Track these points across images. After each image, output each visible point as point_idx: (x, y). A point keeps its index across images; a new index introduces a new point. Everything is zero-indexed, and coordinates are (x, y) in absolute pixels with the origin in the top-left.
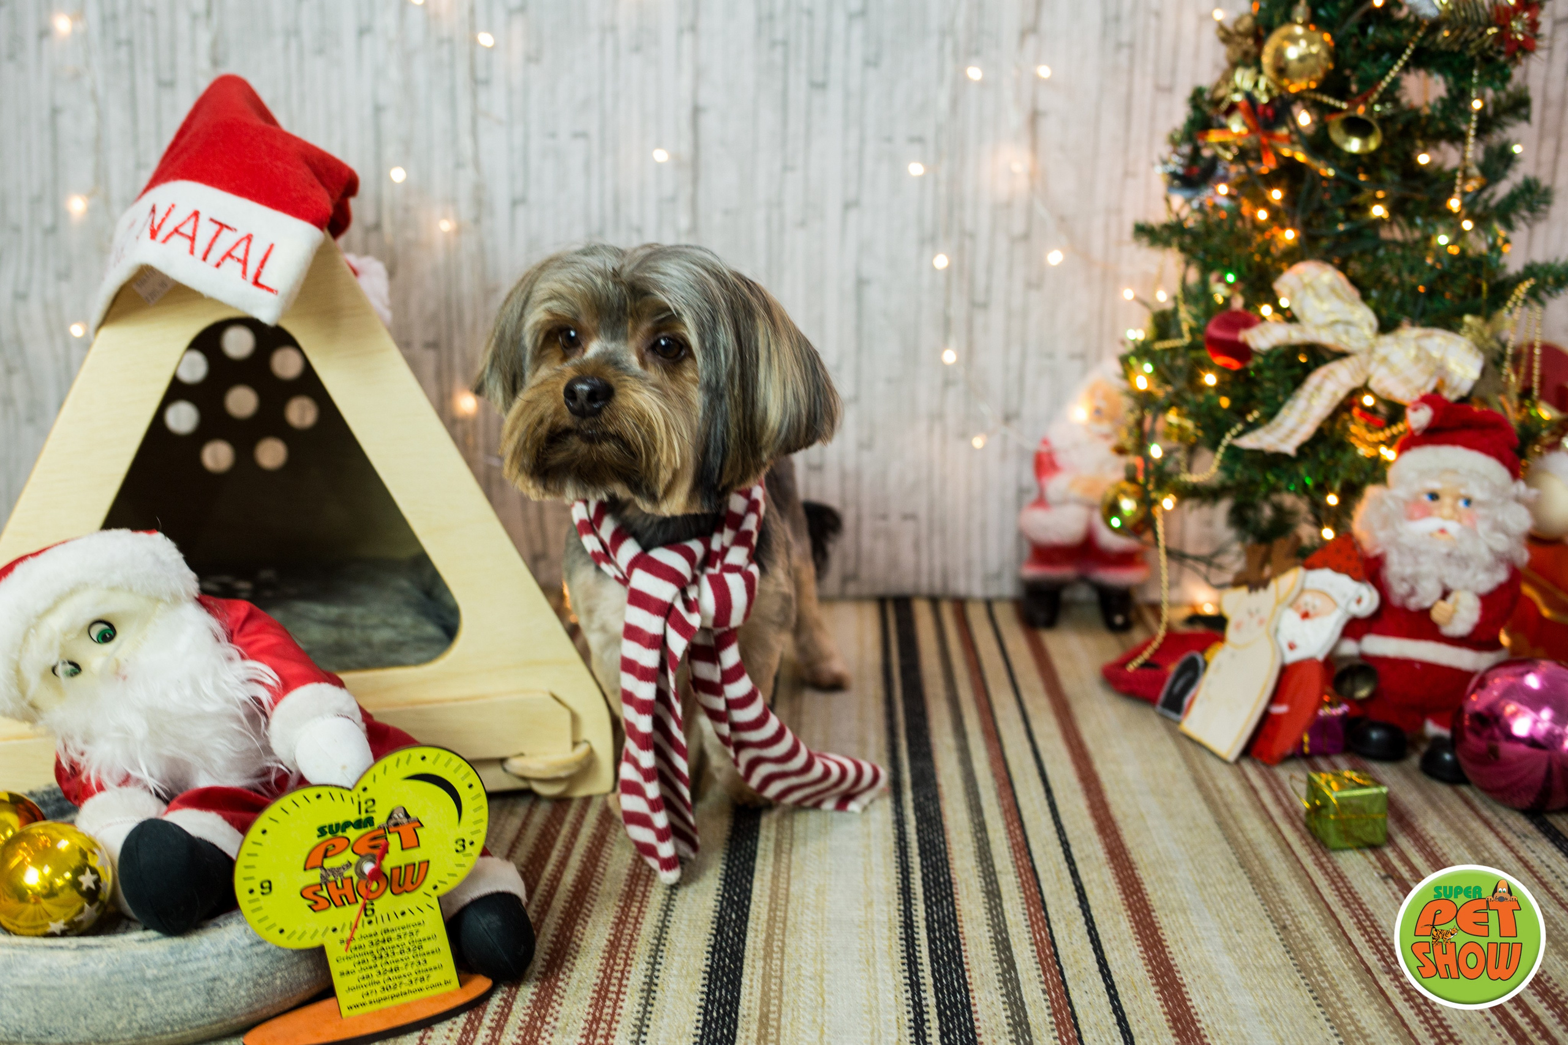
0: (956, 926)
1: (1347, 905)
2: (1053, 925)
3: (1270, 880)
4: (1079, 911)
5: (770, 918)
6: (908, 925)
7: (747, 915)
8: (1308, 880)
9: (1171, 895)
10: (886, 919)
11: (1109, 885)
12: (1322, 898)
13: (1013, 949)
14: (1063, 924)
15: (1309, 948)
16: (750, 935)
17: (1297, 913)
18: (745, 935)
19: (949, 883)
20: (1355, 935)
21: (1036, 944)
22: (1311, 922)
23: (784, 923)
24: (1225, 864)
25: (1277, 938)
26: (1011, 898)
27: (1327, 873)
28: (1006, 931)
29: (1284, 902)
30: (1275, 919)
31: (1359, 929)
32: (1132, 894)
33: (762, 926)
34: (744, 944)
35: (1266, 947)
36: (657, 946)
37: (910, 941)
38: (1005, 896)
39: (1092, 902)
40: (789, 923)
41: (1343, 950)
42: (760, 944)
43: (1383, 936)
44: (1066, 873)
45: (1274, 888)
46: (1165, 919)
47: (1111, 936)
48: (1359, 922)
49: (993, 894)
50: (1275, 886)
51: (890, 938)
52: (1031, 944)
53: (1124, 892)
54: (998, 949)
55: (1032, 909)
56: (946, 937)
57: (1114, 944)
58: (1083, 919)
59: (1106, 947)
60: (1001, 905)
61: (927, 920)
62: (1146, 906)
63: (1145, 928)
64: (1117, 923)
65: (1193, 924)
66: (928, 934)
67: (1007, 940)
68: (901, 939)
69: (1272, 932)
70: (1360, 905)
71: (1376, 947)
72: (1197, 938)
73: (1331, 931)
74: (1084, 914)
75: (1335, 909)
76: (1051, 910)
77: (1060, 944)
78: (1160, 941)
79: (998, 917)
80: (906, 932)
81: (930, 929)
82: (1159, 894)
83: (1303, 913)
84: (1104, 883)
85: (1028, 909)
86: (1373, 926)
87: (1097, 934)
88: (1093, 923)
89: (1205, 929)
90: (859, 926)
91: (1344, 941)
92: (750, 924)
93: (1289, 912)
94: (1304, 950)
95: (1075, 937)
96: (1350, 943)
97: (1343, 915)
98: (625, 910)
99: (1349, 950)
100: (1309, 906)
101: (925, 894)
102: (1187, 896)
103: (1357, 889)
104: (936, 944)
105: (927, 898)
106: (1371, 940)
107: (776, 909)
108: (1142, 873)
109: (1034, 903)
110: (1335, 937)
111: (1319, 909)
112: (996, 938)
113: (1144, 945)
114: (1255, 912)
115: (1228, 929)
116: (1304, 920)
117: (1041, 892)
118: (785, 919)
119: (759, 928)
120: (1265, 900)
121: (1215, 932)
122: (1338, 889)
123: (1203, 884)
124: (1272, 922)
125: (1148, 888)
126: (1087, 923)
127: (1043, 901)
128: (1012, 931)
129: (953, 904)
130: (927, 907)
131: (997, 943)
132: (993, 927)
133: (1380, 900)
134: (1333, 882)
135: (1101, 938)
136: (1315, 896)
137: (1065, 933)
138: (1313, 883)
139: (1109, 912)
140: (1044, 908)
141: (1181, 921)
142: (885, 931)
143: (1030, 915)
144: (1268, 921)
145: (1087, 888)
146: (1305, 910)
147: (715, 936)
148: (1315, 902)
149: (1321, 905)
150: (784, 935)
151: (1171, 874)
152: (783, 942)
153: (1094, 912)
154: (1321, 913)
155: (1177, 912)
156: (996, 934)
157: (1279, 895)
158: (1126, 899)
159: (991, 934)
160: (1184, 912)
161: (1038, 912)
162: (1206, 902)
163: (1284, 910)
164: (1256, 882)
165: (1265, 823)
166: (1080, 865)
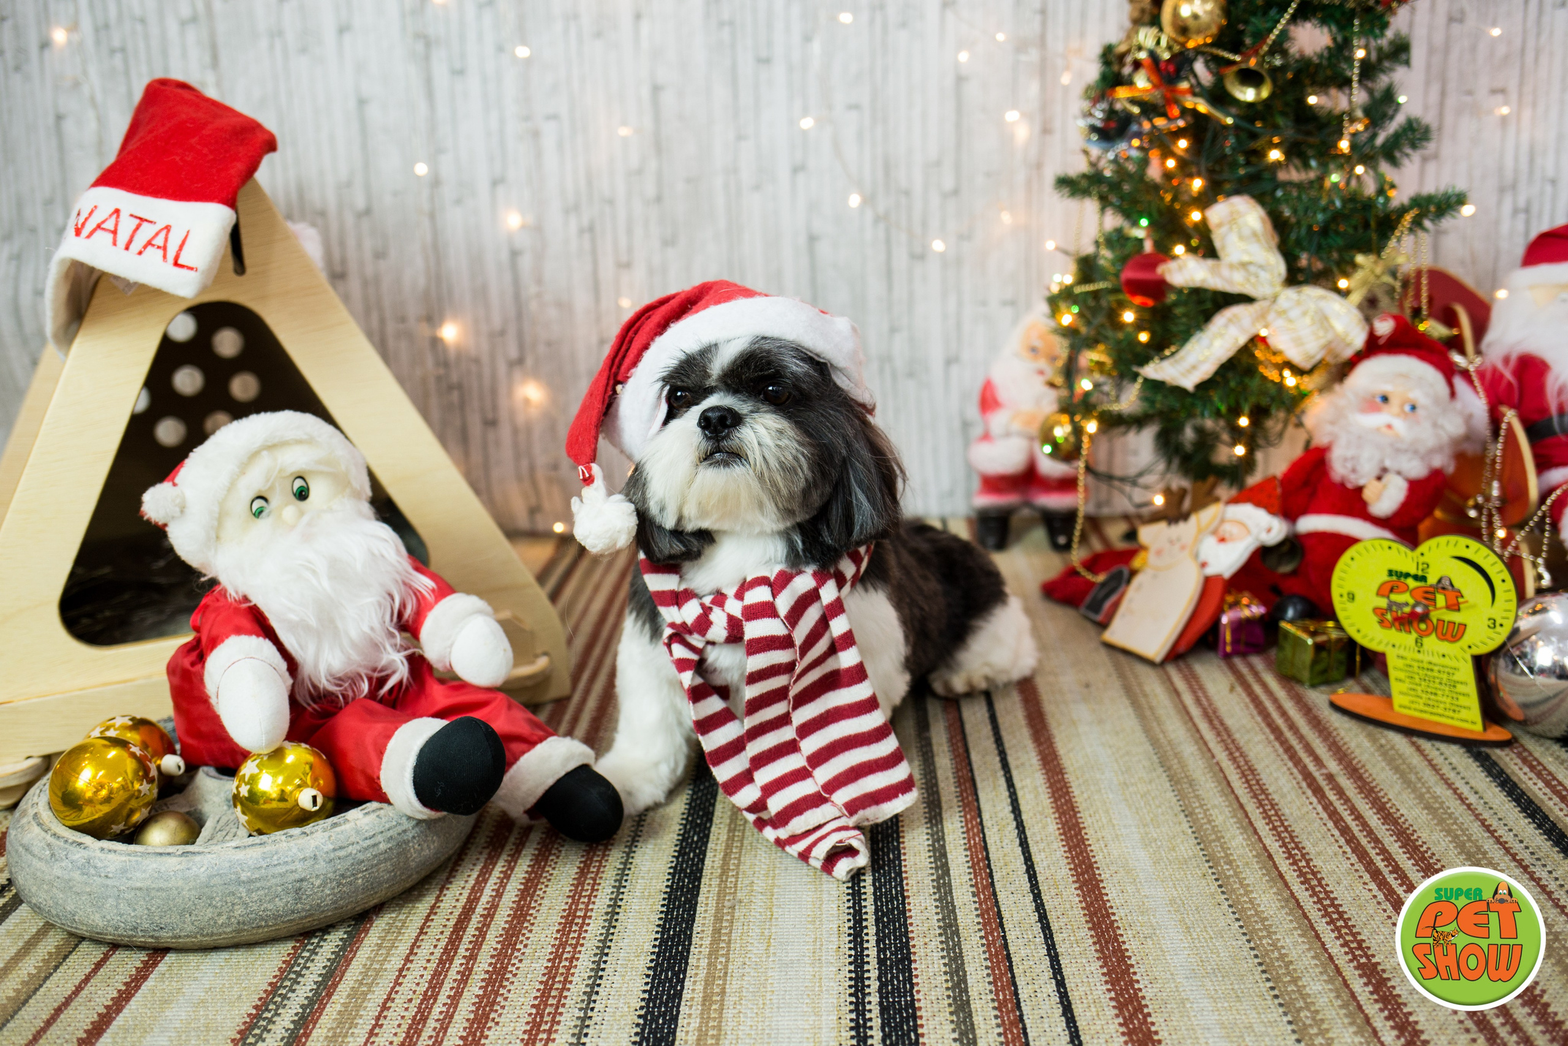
0: (898, 837)
1: (1255, 796)
2: (986, 830)
3: (1187, 777)
4: (1012, 816)
5: (728, 839)
7: (708, 836)
8: (1221, 775)
9: (1096, 797)
11: (1040, 790)
12: (1233, 792)
13: (949, 856)
14: (995, 829)
15: (1218, 839)
16: (709, 854)
17: (1209, 806)
18: (705, 855)
20: (1261, 824)
21: (970, 849)
22: (1221, 814)
23: (742, 841)
24: (1147, 763)
25: (1190, 831)
27: (1239, 767)
28: (943, 839)
29: (1197, 797)
30: (1189, 814)
31: (1264, 818)
32: (1060, 797)
33: (721, 847)
34: (703, 864)
35: (1179, 841)
36: (624, 870)
38: (945, 807)
39: (1023, 808)
40: (745, 842)
41: (1249, 839)
42: (718, 863)
43: (1286, 824)
44: (1002, 782)
45: (1191, 785)
46: (1089, 819)
47: (1038, 839)
48: (1265, 811)
49: (932, 804)
50: (1191, 783)
52: (965, 850)
53: (1053, 796)
54: (934, 856)
55: (968, 817)
56: (887, 847)
57: (1041, 846)
58: (1015, 823)
59: (1033, 849)
60: (939, 814)
62: (1073, 808)
63: (1070, 830)
64: (1045, 826)
65: (1115, 822)
67: (944, 846)
69: (1186, 826)
70: (1267, 795)
71: (1279, 834)
72: (1117, 836)
73: (1239, 822)
74: (1016, 819)
75: (1244, 800)
76: (986, 816)
77: (992, 849)
78: (1083, 840)
79: (936, 825)
82: (1085, 795)
83: (1214, 806)
84: (1036, 788)
85: (965, 816)
86: (1276, 814)
87: (1026, 838)
88: (1024, 828)
89: (1125, 826)
91: (1250, 831)
92: (710, 845)
93: (1201, 806)
94: (1214, 841)
95: (1006, 841)
96: (1255, 832)
97: (1251, 806)
99: (1254, 839)
100: (1221, 800)
102: (1111, 796)
103: (1264, 781)
104: (878, 855)
106: (1274, 828)
107: (735, 830)
108: (1070, 777)
109: (971, 811)
110: (1242, 827)
111: (1230, 802)
112: (933, 845)
113: (1068, 844)
114: (1171, 808)
115: (1145, 826)
116: (1214, 812)
117: (977, 801)
118: (743, 837)
119: (718, 848)
120: (1181, 796)
121: (1134, 829)
122: (1247, 781)
123: (1125, 783)
124: (1186, 816)
125: (1076, 790)
126: (1017, 827)
127: (979, 809)
128: (949, 838)
131: (934, 850)
132: (932, 835)
133: (1285, 790)
134: (1244, 775)
135: (1029, 840)
136: (1227, 791)
137: (997, 838)
138: (1225, 777)
139: (1038, 816)
140: (980, 815)
141: (1104, 820)
143: (966, 821)
144: (1182, 815)
145: (1020, 794)
146: (1216, 803)
147: (677, 858)
148: (1226, 795)
149: (1232, 797)
150: (740, 853)
151: (1098, 776)
152: (739, 859)
153: (1024, 817)
154: (1230, 805)
155: (1101, 811)
156: (934, 842)
157: (1194, 791)
158: (1055, 802)
159: (930, 842)
160: (1107, 812)
161: (973, 818)
162: (1126, 800)
163: (1197, 804)
164: (1174, 780)
165: (1186, 723)
166: (1015, 773)
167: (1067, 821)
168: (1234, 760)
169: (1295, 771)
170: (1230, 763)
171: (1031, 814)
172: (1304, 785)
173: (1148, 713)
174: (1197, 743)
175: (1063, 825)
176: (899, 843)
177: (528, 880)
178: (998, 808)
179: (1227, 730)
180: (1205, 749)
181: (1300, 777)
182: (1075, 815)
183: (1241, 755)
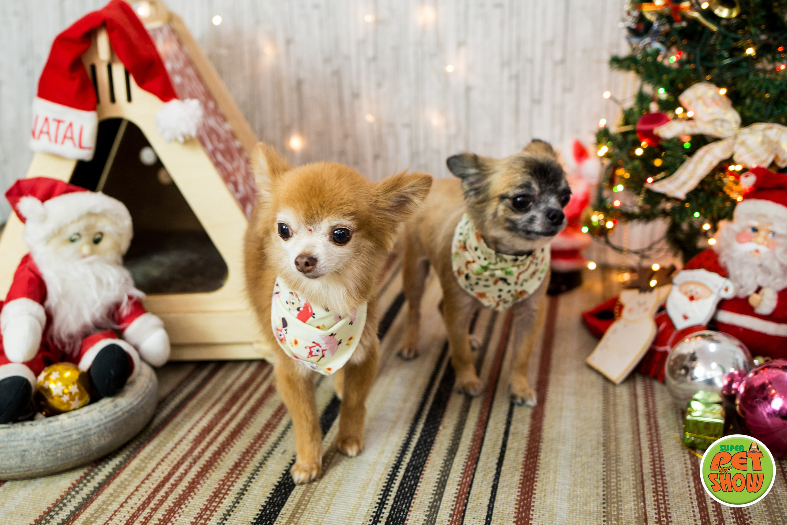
0: (422, 470)
1: (655, 476)
2: (476, 474)
3: (616, 455)
4: (495, 466)
6: (396, 467)
8: (639, 457)
9: (553, 461)
10: (386, 462)
11: (521, 451)
12: (641, 471)
13: (447, 487)
14: (482, 474)
15: (618, 502)
17: (622, 478)
19: (432, 443)
20: (650, 496)
21: (461, 485)
22: (627, 485)
24: (594, 443)
25: (602, 493)
26: (462, 455)
27: (653, 454)
28: (448, 476)
29: (617, 471)
30: (606, 482)
31: (654, 492)
32: (532, 458)
35: (592, 499)
36: (258, 467)
37: (392, 477)
38: (458, 454)
39: (505, 461)
41: (638, 504)
43: (666, 498)
44: (500, 443)
45: (617, 461)
46: (542, 476)
47: (505, 485)
49: (452, 451)
51: (383, 474)
52: (458, 485)
53: (527, 457)
54: (438, 486)
56: (413, 476)
57: (504, 490)
58: (495, 472)
59: (499, 490)
60: (453, 459)
61: (408, 464)
62: (535, 467)
63: (527, 481)
64: (512, 477)
65: (557, 480)
66: (405, 473)
67: (446, 481)
68: (389, 475)
69: (600, 490)
70: (663, 476)
71: (658, 505)
72: (555, 490)
73: (637, 491)
74: (497, 469)
75: (645, 478)
76: (480, 464)
77: (474, 486)
78: (532, 490)
79: (448, 466)
80: (393, 471)
81: (407, 470)
82: (547, 460)
83: (625, 479)
85: (467, 463)
86: (663, 491)
87: (498, 483)
88: (500, 475)
89: (562, 484)
90: (370, 465)
91: (641, 499)
94: (615, 503)
95: (485, 482)
96: (644, 501)
97: (649, 483)
98: (252, 446)
99: (641, 505)
100: (631, 475)
101: (415, 448)
102: (562, 462)
103: (665, 466)
104: (406, 480)
105: (415, 451)
106: (657, 500)
108: (544, 446)
109: (473, 459)
110: (637, 496)
111: (636, 477)
112: (440, 479)
113: (522, 491)
114: (597, 476)
115: (575, 485)
116: (623, 483)
117: (480, 452)
120: (607, 469)
121: (567, 487)
122: (654, 465)
123: (575, 455)
124: (604, 483)
125: (542, 455)
126: (496, 474)
127: (478, 459)
128: (451, 476)
129: (427, 456)
130: (413, 456)
131: (439, 483)
132: (442, 472)
133: (676, 474)
134: (653, 461)
135: (499, 485)
136: (638, 469)
137: (480, 480)
138: (641, 459)
139: (512, 469)
140: (477, 463)
141: (551, 478)
142: (383, 469)
143: (467, 466)
144: (602, 482)
145: (507, 452)
146: (628, 476)
148: (636, 472)
149: (639, 475)
151: (561, 447)
153: (503, 468)
155: (552, 471)
156: (442, 476)
157: (617, 466)
158: (526, 461)
159: (439, 477)
160: (555, 472)
161: (472, 465)
162: (571, 466)
163: (614, 476)
164: (607, 456)
165: (632, 418)
166: (510, 437)
167: (528, 475)
168: (652, 449)
169: (689, 462)
170: (648, 450)
171: (508, 467)
172: (690, 472)
173: (611, 408)
174: (633, 433)
175: (524, 477)
176: (421, 474)
177: (205, 466)
178: (490, 460)
179: (657, 426)
180: (636, 438)
181: (690, 466)
182: (534, 473)
183: (658, 447)
